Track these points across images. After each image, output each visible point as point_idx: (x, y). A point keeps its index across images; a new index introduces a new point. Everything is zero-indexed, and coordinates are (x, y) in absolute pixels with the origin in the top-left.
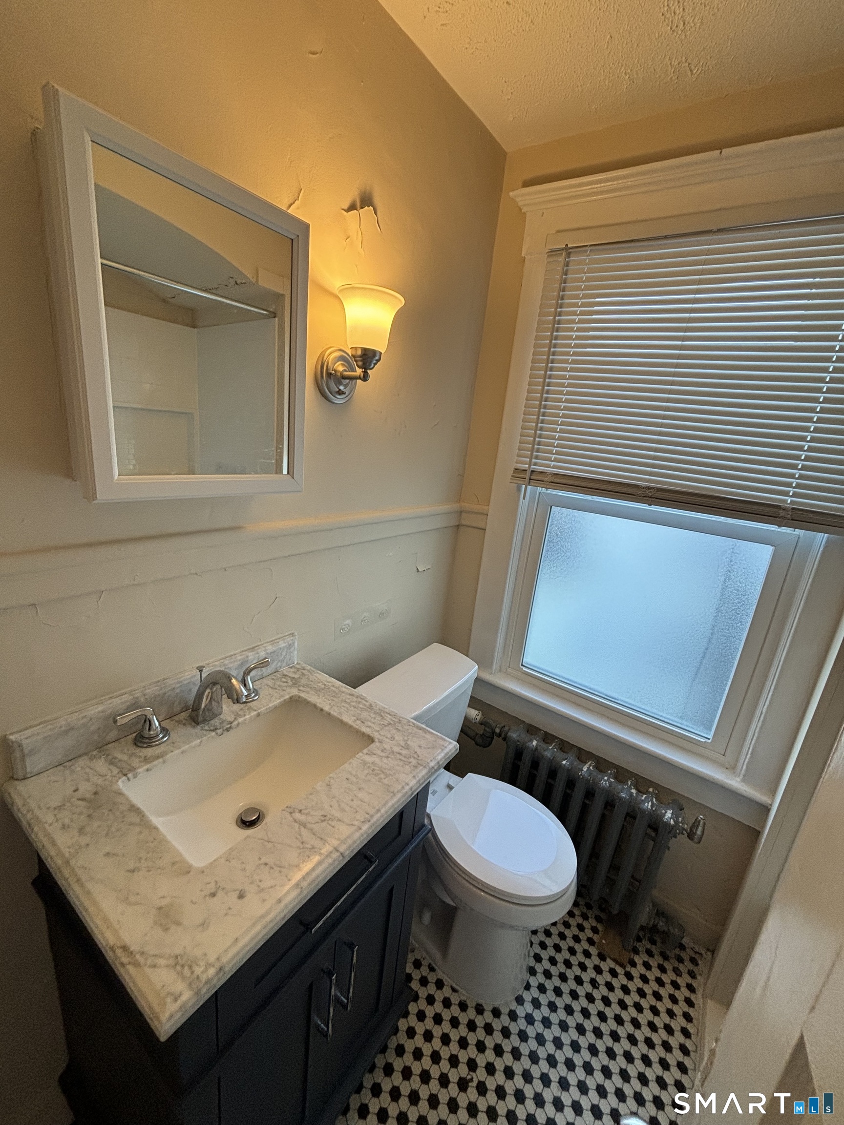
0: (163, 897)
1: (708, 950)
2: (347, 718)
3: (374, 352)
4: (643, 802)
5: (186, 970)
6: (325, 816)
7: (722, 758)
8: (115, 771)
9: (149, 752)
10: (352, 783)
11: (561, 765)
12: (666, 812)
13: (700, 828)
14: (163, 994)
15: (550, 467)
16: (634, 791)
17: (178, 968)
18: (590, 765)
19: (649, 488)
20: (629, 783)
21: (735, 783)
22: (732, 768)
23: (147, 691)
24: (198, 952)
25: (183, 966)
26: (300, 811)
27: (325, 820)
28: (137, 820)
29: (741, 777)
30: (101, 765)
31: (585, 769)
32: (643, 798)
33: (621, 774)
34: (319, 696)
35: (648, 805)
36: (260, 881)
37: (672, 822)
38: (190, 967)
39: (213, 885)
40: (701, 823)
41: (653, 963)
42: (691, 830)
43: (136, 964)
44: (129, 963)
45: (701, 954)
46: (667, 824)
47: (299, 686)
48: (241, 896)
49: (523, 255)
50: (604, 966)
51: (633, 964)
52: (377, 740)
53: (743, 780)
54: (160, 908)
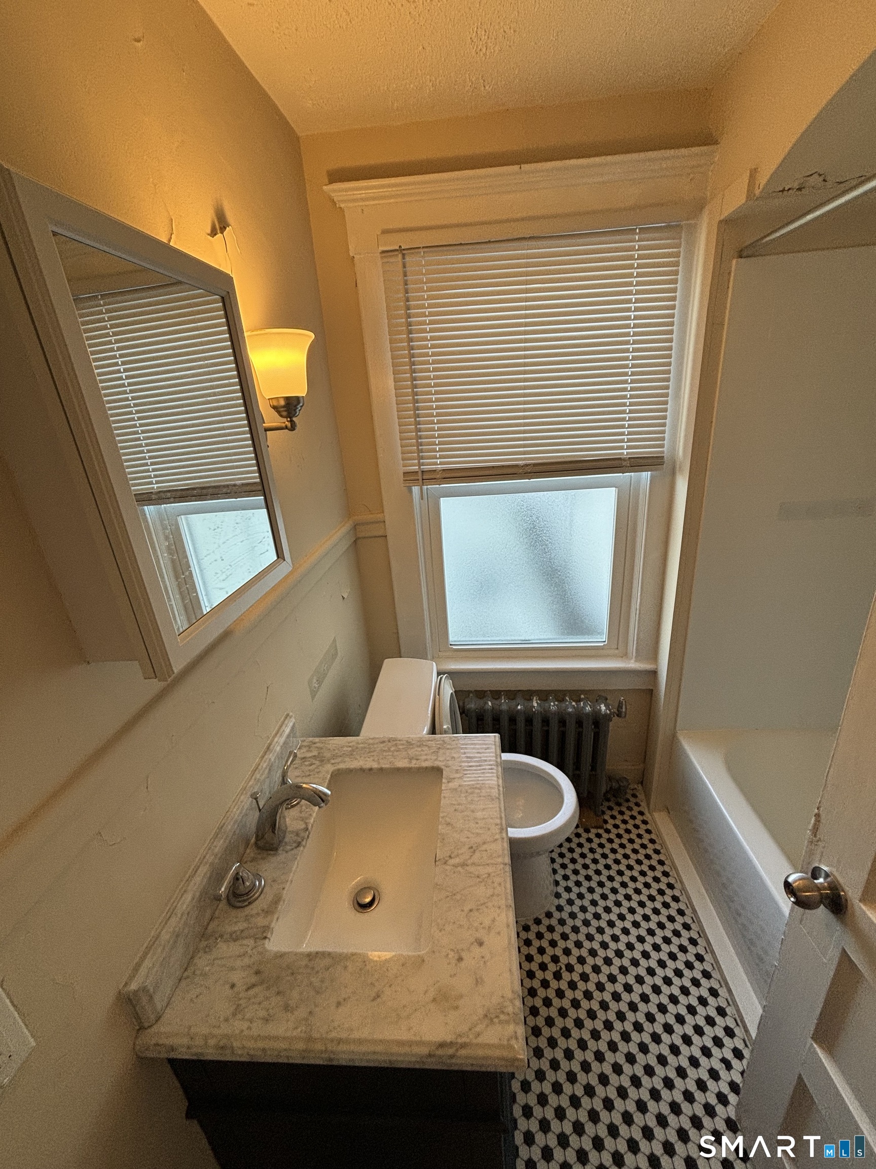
0: (426, 992)
1: (638, 784)
2: (402, 763)
3: (298, 398)
4: (584, 708)
5: (502, 1017)
6: (472, 847)
7: (616, 651)
8: (251, 942)
9: (261, 904)
10: (463, 812)
11: (518, 710)
12: (600, 707)
13: (624, 707)
14: (505, 1043)
15: (439, 465)
16: (574, 703)
17: (496, 1020)
18: (536, 700)
19: (527, 465)
20: (567, 698)
21: (632, 665)
22: (625, 655)
23: (216, 850)
24: (495, 1000)
25: (497, 1017)
26: (450, 857)
27: (474, 850)
28: (327, 961)
29: (634, 659)
30: (224, 949)
31: (535, 705)
32: (582, 705)
33: (560, 695)
34: (356, 759)
35: (588, 709)
36: (481, 924)
37: (608, 712)
38: (503, 1012)
39: (451, 954)
40: (624, 703)
41: (615, 813)
42: (618, 711)
43: (464, 1046)
44: (457, 1050)
45: (636, 789)
46: (606, 714)
47: (328, 760)
48: (481, 944)
49: (351, 254)
50: (592, 836)
51: (606, 822)
52: (443, 767)
53: (636, 661)
54: (434, 1000)
